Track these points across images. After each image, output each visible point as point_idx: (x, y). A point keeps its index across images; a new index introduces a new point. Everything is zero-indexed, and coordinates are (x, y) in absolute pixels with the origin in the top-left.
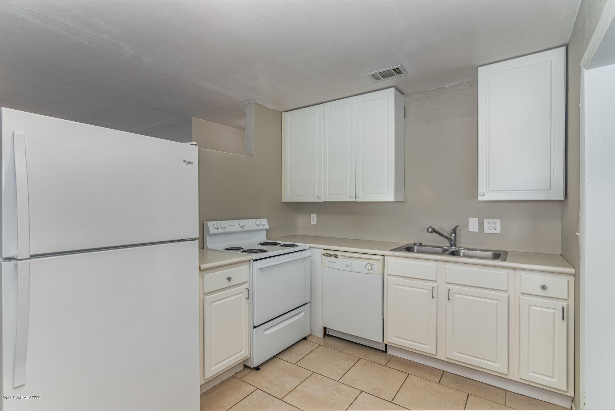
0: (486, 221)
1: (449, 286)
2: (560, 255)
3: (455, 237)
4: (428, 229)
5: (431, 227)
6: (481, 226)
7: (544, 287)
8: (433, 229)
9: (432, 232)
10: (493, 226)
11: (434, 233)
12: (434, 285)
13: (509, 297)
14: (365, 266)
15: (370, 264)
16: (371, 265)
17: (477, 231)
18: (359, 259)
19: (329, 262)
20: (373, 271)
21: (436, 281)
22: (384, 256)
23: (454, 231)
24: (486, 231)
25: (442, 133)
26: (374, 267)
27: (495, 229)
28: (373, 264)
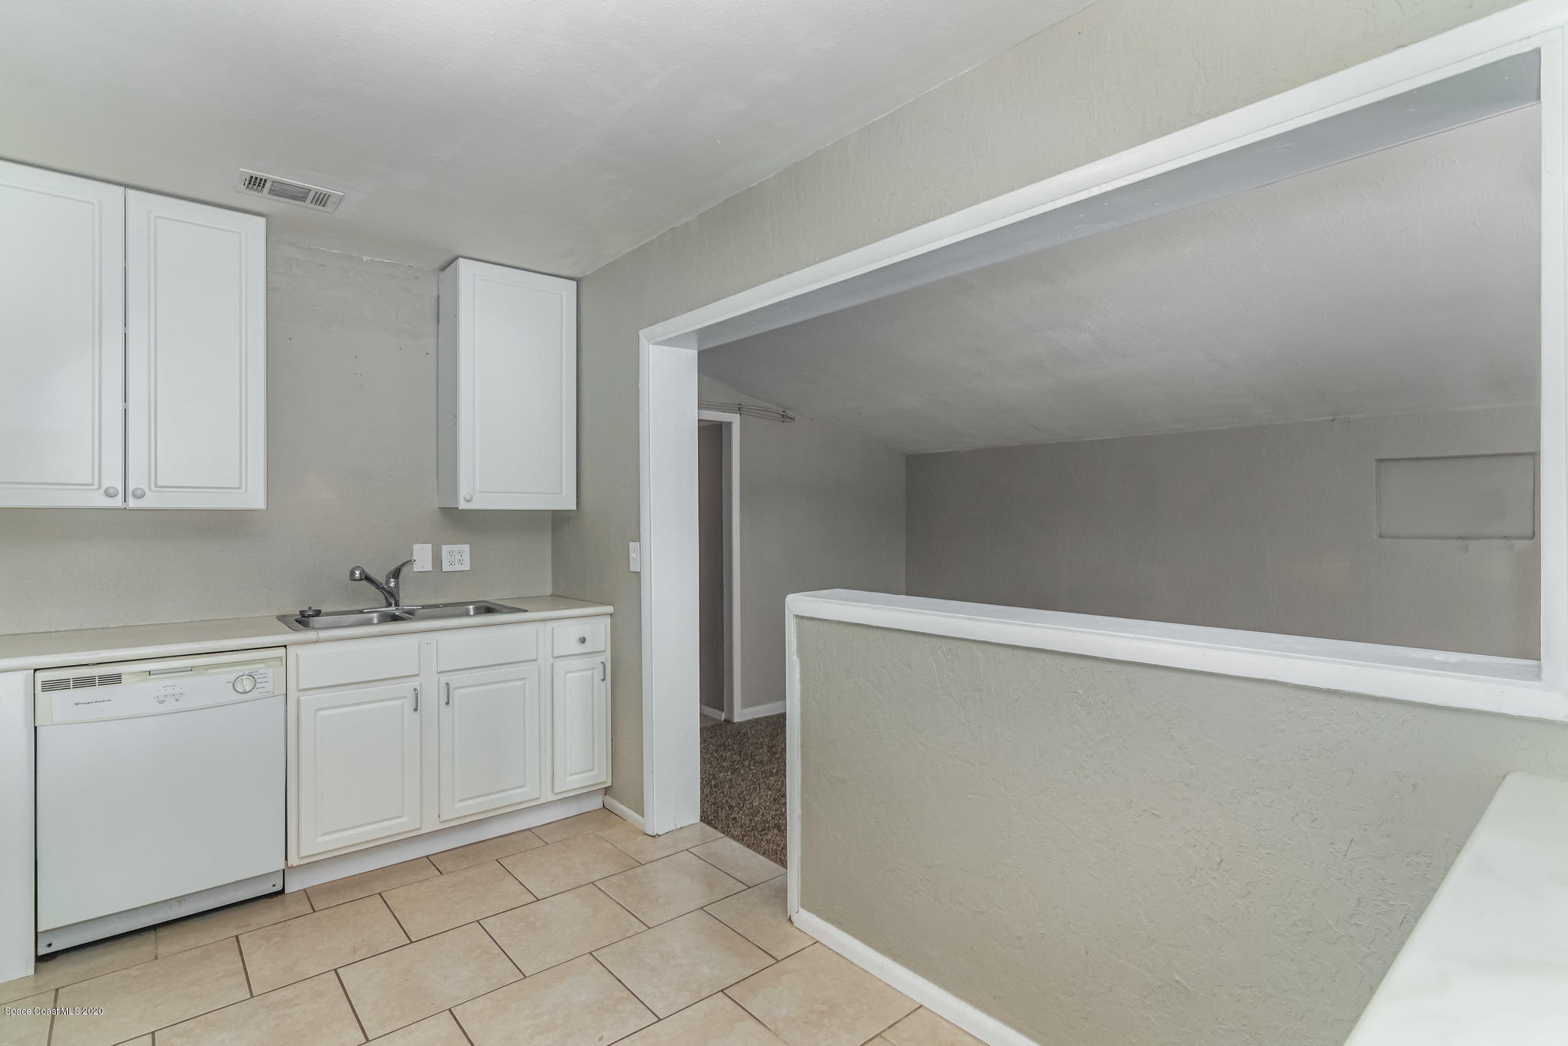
0: (445, 549)
1: (445, 678)
2: (552, 595)
3: (397, 585)
4: (352, 573)
5: (357, 567)
6: (437, 558)
7: (583, 640)
8: (363, 572)
9: (361, 580)
10: (458, 557)
11: (364, 582)
12: (414, 683)
13: (539, 668)
14: (231, 684)
15: (250, 675)
16: (253, 678)
17: (430, 569)
18: (206, 669)
19: (77, 704)
20: (261, 690)
21: (417, 675)
22: (285, 646)
23: (396, 574)
24: (446, 568)
25: (356, 357)
26: (262, 680)
27: (461, 562)
28: (260, 672)
